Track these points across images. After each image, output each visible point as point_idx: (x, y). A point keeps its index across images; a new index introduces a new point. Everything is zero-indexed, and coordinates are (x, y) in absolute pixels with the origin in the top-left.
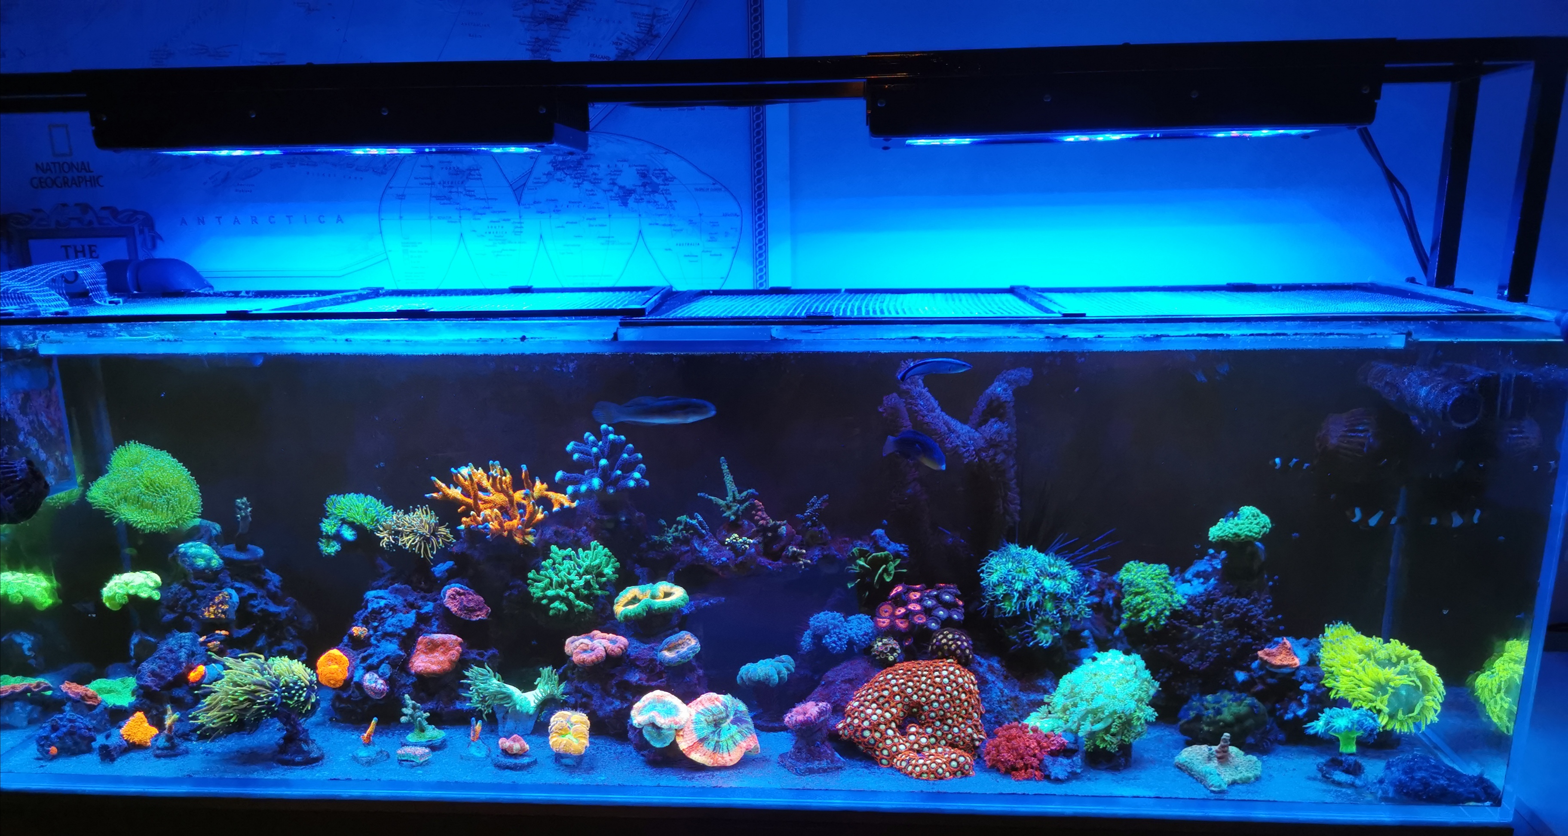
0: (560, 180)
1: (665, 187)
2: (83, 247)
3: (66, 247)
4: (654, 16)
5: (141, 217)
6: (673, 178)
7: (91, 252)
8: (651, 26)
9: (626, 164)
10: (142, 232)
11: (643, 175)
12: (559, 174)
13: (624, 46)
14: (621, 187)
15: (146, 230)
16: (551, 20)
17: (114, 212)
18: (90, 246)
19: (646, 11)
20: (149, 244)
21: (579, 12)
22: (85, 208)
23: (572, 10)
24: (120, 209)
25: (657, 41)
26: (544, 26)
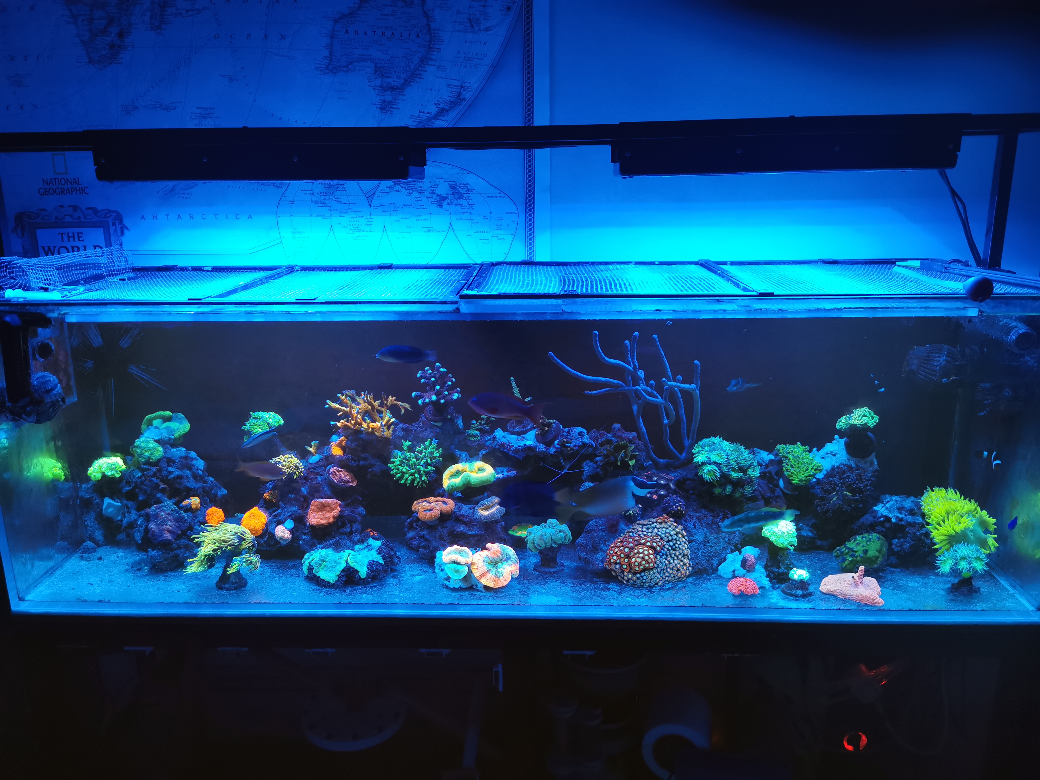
0: (398, 191)
1: (467, 195)
2: (73, 234)
3: (62, 234)
4: (462, 87)
5: (114, 214)
6: (472, 190)
7: (79, 237)
8: (460, 93)
9: (442, 181)
10: (114, 224)
11: (453, 187)
12: (397, 187)
13: (442, 106)
14: (438, 195)
15: (117, 223)
16: (393, 89)
17: (95, 211)
18: (78, 234)
19: (457, 83)
20: (119, 232)
21: (412, 84)
22: (75, 208)
23: (407, 82)
24: (100, 209)
25: (464, 103)
26: (389, 93)
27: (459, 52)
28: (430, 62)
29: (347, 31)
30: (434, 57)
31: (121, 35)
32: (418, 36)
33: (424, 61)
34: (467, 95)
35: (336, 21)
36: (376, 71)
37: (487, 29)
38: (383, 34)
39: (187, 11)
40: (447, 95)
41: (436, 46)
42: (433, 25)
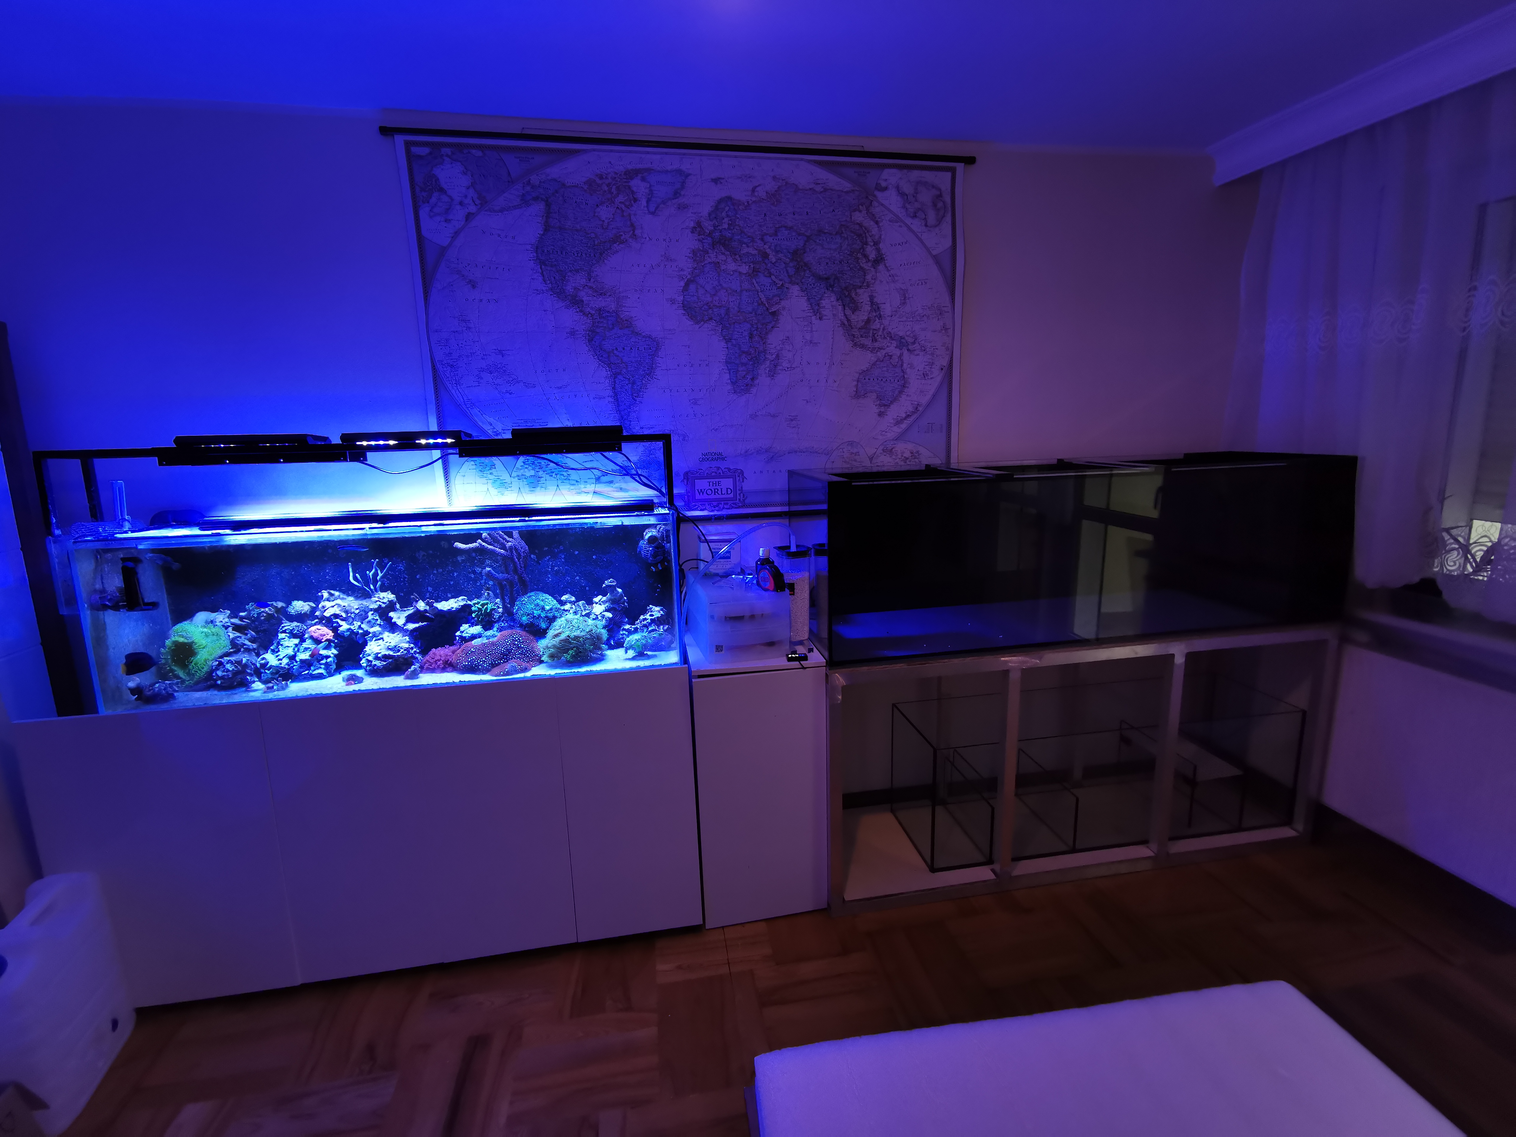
0: (885, 455)
2: (716, 482)
3: (709, 482)
4: (918, 404)
5: (739, 471)
6: (920, 454)
7: (719, 484)
8: (917, 407)
10: (739, 476)
11: (912, 453)
12: (885, 454)
13: (908, 413)
15: (740, 475)
16: (885, 405)
17: (729, 469)
18: (718, 482)
19: (916, 403)
20: (741, 480)
21: (894, 403)
22: (719, 468)
23: (892, 402)
24: (731, 468)
25: (919, 412)
26: (883, 407)
27: (918, 389)
28: (903, 393)
29: (865, 379)
30: (905, 391)
31: (753, 379)
32: (898, 381)
33: (901, 392)
34: (920, 409)
35: (860, 374)
36: (877, 397)
37: (931, 378)
38: (882, 380)
39: (788, 368)
40: (911, 409)
41: (907, 386)
42: (906, 376)
